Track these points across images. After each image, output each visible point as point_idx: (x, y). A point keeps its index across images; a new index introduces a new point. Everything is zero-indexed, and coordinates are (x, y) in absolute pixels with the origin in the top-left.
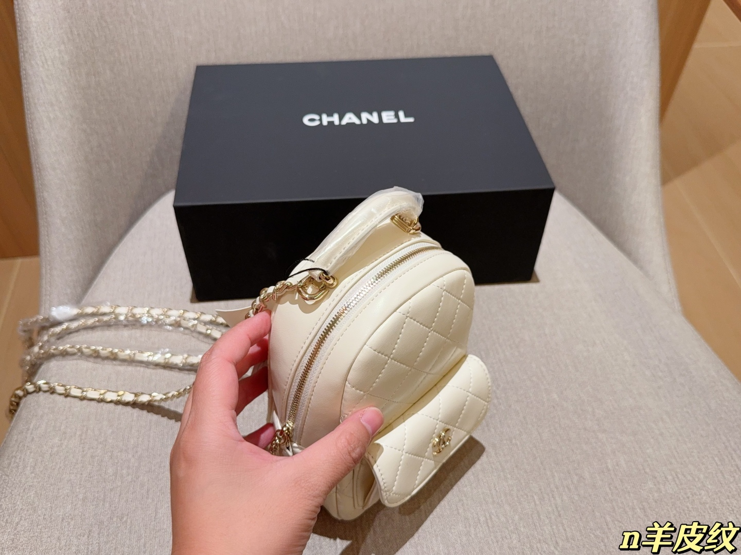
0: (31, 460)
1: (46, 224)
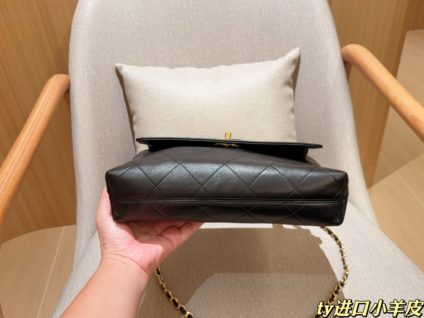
1: (80, 199)
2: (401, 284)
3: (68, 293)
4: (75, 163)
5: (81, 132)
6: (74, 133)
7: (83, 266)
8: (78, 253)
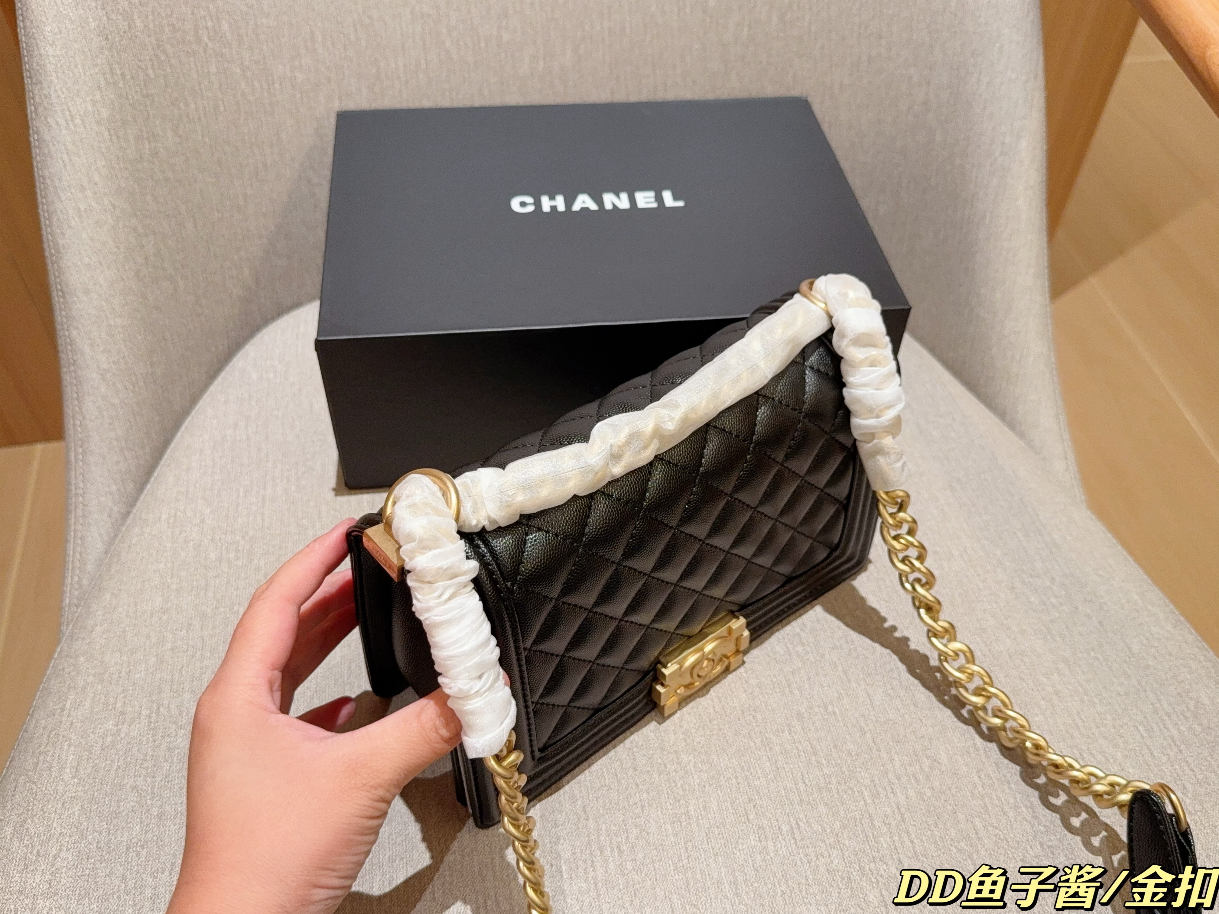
0: (72, 756)
1: (74, 381)
2: (1168, 715)
3: (45, 728)
4: (46, 246)
5: (64, 132)
6: (37, 133)
7: (98, 629)
8: (77, 572)
